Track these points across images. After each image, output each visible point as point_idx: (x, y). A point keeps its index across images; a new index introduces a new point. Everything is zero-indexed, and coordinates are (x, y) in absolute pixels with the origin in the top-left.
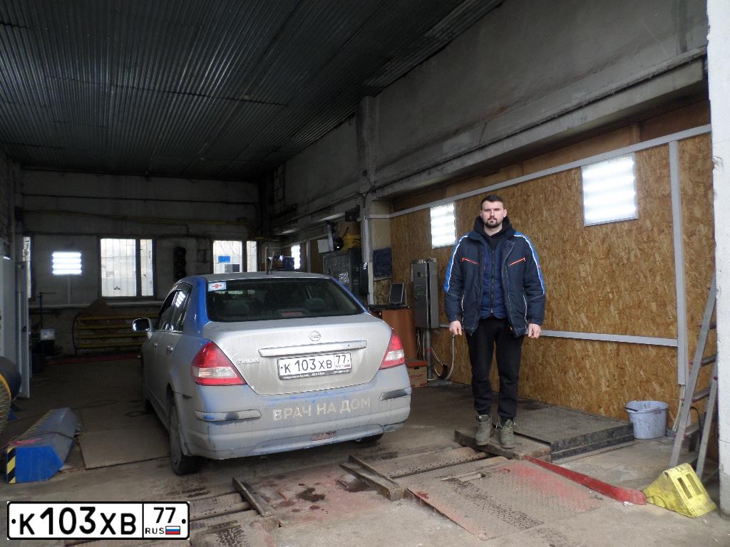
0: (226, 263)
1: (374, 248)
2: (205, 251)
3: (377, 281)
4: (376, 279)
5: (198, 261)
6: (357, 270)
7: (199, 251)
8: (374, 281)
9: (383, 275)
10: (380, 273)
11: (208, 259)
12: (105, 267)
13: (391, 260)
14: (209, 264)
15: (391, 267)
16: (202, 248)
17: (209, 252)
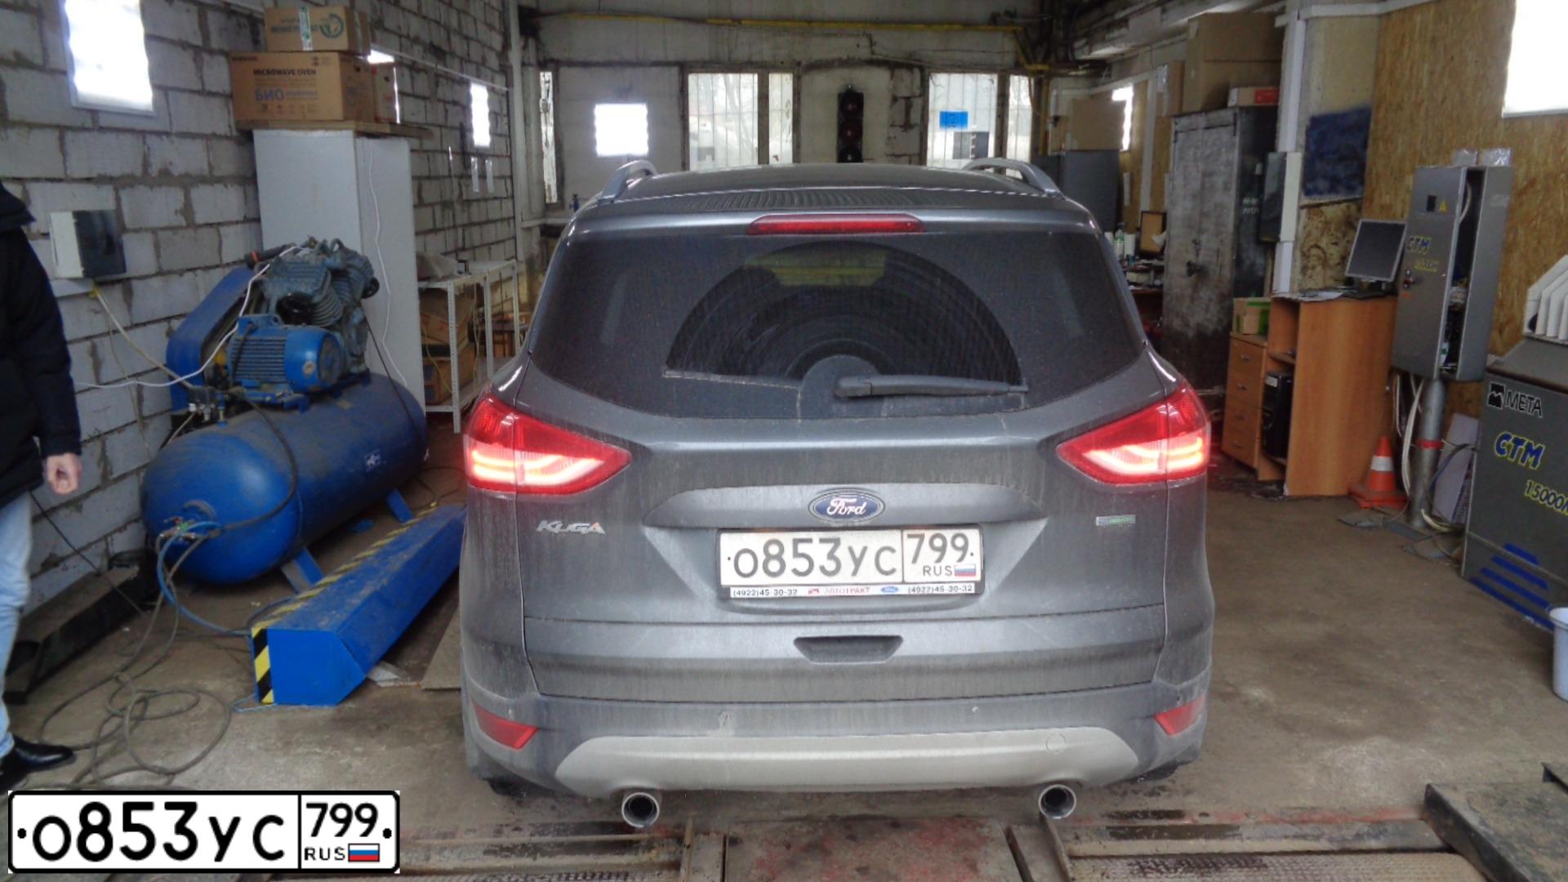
0: (958, 130)
1: (1315, 109)
2: (908, 99)
3: (1309, 207)
4: (1306, 201)
5: (893, 125)
6: (1258, 170)
7: (895, 99)
8: (1302, 207)
9: (1332, 190)
10: (1322, 184)
11: (915, 117)
12: (697, 138)
13: (1365, 146)
14: (915, 133)
15: (1362, 166)
16: (903, 92)
17: (918, 102)
